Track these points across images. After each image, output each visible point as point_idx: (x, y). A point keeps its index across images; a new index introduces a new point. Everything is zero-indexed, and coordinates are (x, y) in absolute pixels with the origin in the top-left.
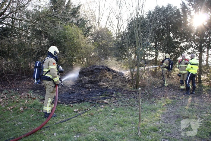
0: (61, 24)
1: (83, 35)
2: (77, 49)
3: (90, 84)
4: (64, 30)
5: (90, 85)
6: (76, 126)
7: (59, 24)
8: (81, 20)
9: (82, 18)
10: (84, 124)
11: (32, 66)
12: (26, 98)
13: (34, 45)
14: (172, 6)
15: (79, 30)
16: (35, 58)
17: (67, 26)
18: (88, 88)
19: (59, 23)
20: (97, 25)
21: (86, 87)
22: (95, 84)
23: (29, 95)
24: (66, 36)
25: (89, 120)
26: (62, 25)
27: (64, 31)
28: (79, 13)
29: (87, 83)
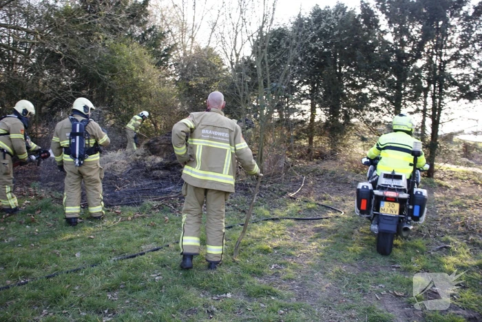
0: (106, 39)
1: (153, 66)
2: (140, 97)
3: (162, 170)
4: (111, 53)
5: (162, 172)
6: (119, 243)
7: (99, 39)
8: (150, 30)
9: (154, 27)
10: (135, 239)
11: (39, 131)
12: (24, 195)
13: (45, 83)
14: (347, 7)
15: (145, 54)
16: (46, 114)
17: (118, 43)
18: (157, 179)
19: (101, 37)
20: (189, 43)
21: (154, 176)
22: (174, 170)
23: (32, 190)
24: (115, 68)
25: (147, 234)
26: (107, 42)
27: (111, 56)
28: (146, 15)
29: (157, 169)
